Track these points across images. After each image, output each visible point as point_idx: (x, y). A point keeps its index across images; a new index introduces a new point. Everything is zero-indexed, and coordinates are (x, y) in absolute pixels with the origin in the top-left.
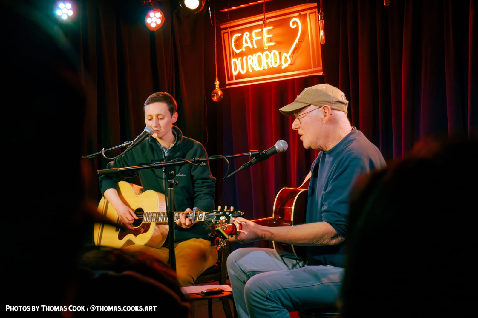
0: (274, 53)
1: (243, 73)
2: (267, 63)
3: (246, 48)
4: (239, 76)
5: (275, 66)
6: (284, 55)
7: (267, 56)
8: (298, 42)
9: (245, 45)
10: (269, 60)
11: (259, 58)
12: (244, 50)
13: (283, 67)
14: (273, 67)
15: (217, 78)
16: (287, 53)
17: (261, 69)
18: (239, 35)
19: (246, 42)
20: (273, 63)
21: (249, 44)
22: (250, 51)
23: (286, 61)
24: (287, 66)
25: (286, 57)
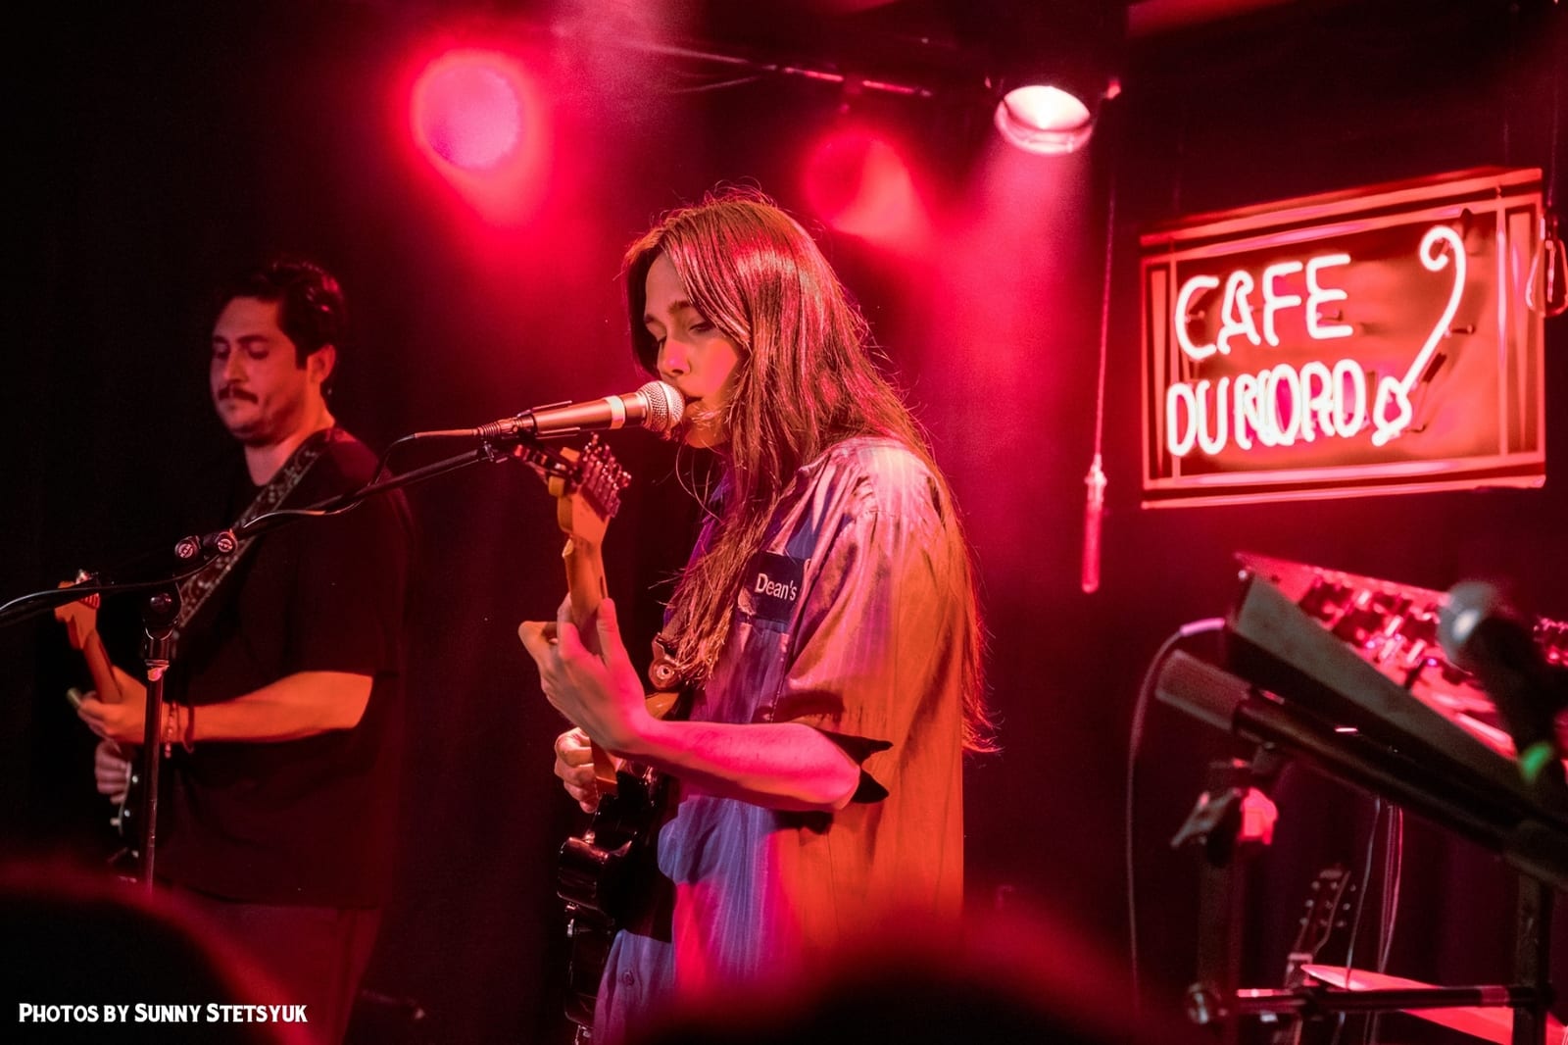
0: (1347, 375)
1: (1212, 449)
2: (1314, 415)
3: (1231, 340)
4: (1197, 462)
5: (1349, 431)
6: (1388, 384)
7: (1316, 386)
8: (1448, 334)
9: (1230, 328)
10: (1322, 404)
11: (1283, 388)
12: (1225, 349)
13: (1379, 439)
14: (1337, 434)
15: (1098, 458)
16: (1400, 379)
17: (1288, 439)
18: (1211, 282)
19: (1236, 316)
20: (1339, 417)
21: (1247, 327)
22: (1250, 358)
23: (1392, 412)
24: (1397, 433)
25: (1393, 395)
